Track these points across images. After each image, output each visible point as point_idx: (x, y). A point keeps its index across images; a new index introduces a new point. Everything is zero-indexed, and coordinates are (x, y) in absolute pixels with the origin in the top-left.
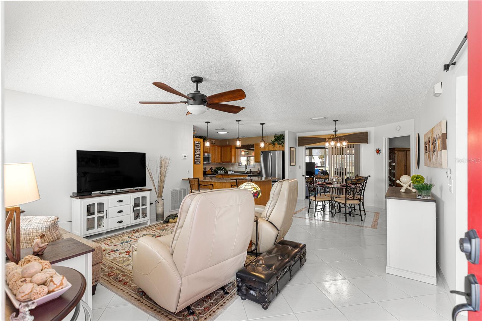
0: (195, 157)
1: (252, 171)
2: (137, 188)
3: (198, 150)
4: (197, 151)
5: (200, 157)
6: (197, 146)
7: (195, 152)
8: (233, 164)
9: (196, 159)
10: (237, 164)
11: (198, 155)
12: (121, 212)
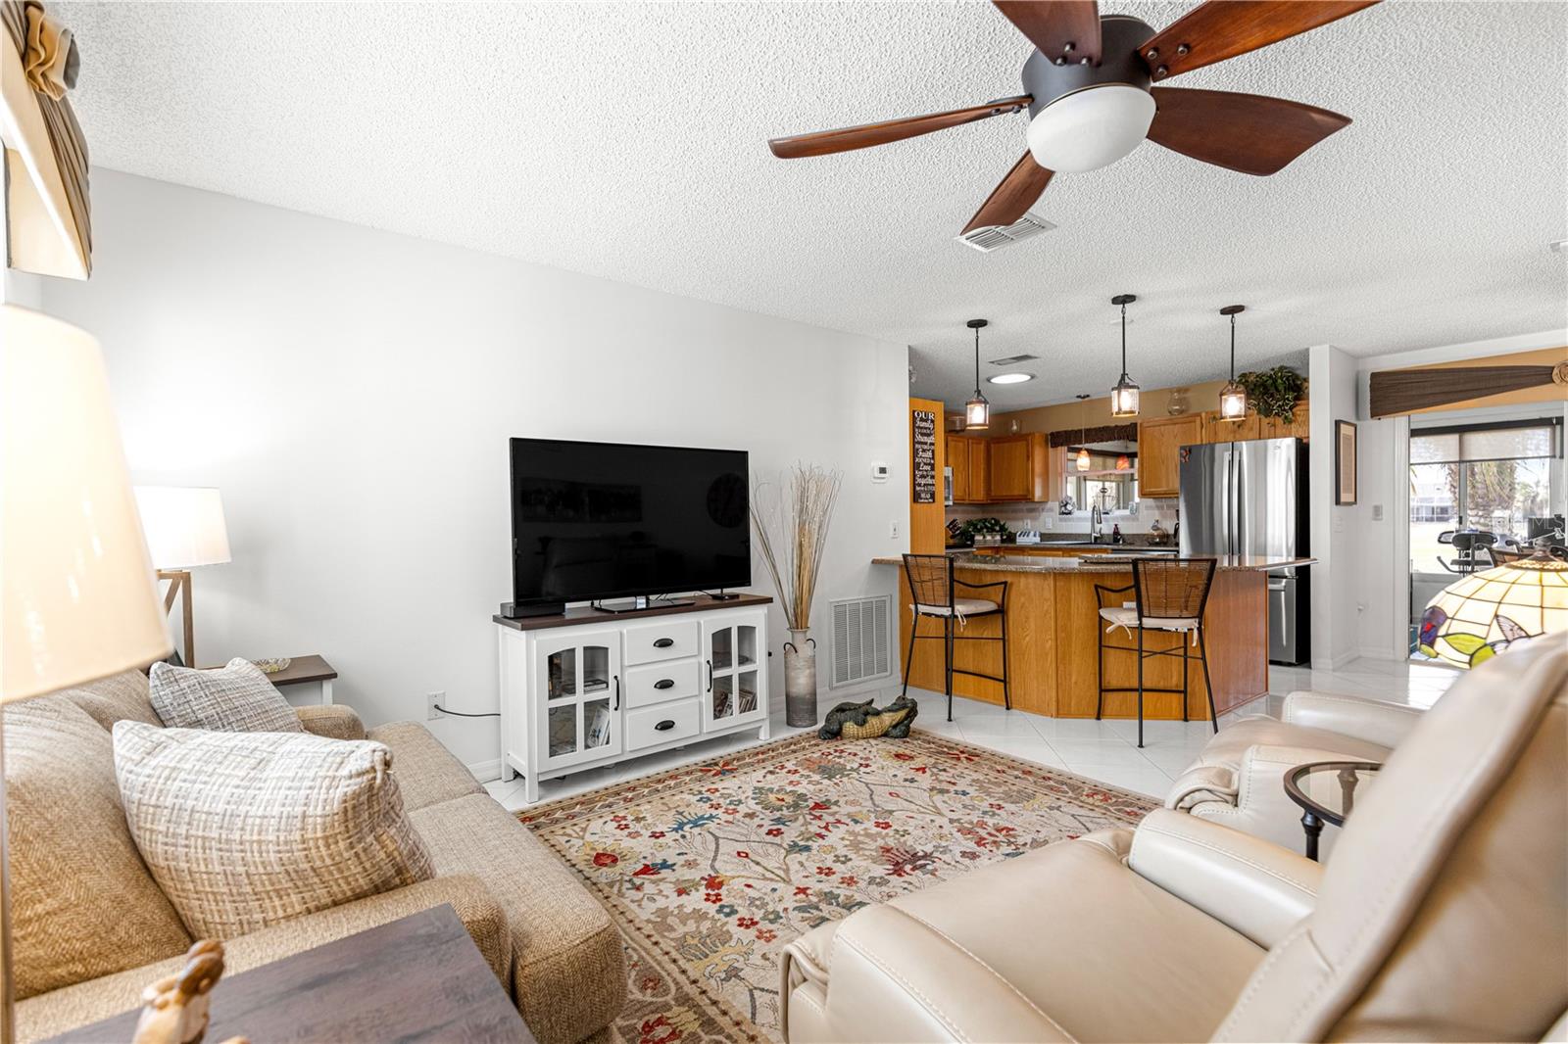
0: (915, 475)
1: (1122, 531)
2: (717, 592)
3: (925, 447)
4: (924, 451)
5: (933, 473)
6: (922, 428)
7: (915, 453)
8: (1037, 506)
9: (919, 480)
10: (1055, 505)
11: (926, 468)
12: (665, 685)
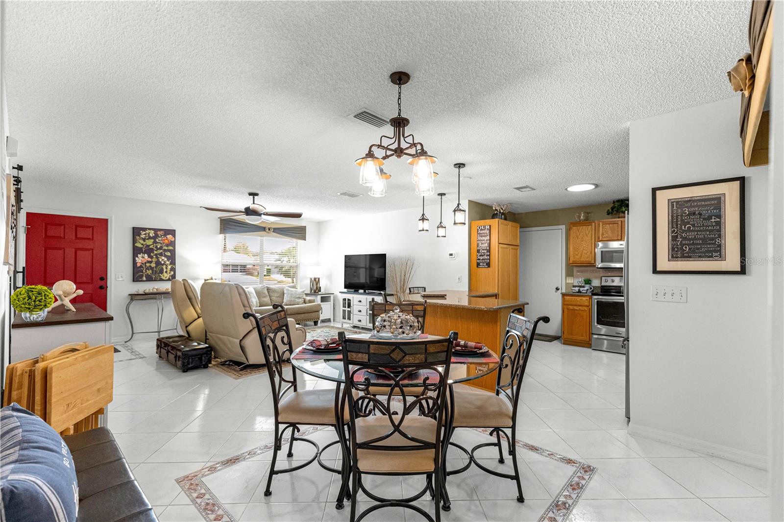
0: (477, 255)
2: (379, 292)
3: (483, 242)
4: (482, 244)
6: (481, 234)
9: (479, 257)
11: (484, 251)
12: (360, 311)
